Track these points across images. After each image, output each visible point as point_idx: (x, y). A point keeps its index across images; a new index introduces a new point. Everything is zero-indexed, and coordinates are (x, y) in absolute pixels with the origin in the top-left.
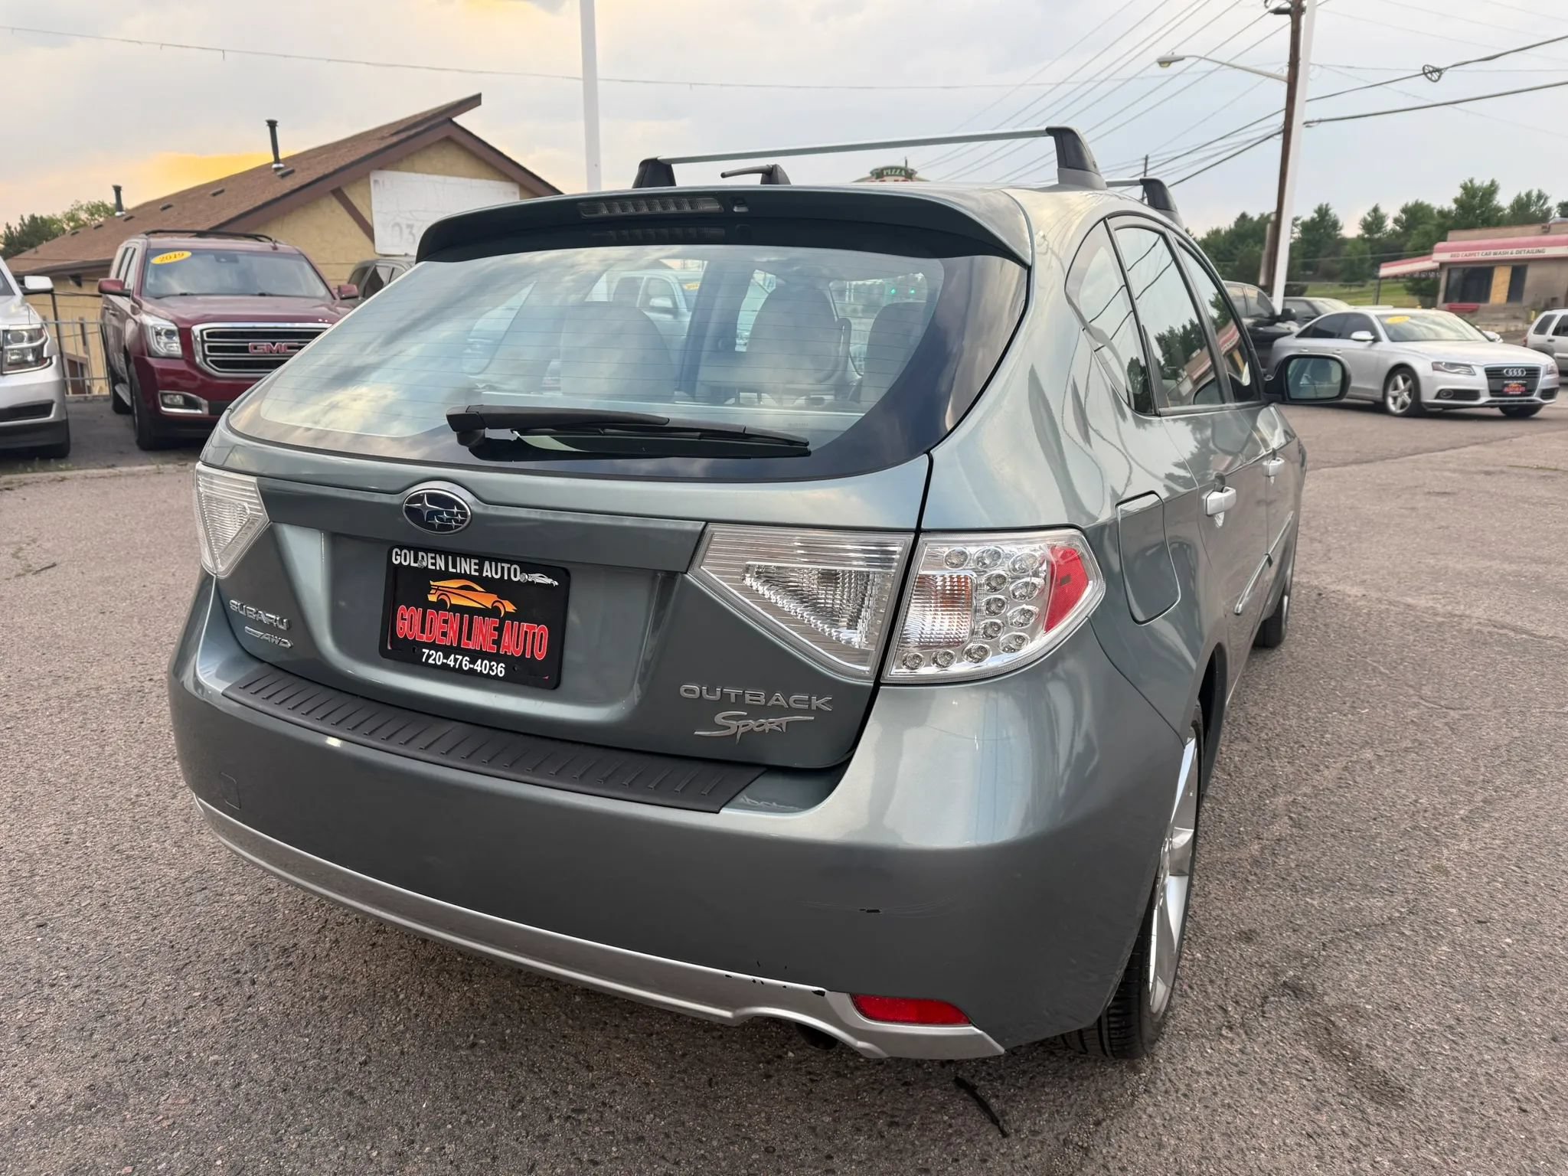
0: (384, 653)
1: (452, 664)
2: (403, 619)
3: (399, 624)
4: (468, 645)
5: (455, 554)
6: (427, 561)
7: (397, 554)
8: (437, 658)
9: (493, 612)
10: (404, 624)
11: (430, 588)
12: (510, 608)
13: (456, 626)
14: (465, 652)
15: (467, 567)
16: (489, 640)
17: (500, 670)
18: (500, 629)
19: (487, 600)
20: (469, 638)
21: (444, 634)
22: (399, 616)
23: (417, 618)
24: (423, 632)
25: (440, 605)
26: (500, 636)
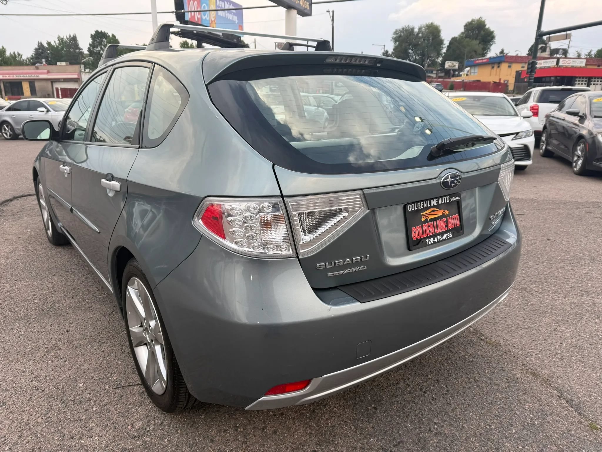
0: (409, 249)
1: (436, 240)
2: (414, 232)
3: (413, 234)
4: (437, 231)
5: (429, 200)
6: (421, 206)
7: (410, 207)
8: (431, 241)
9: (443, 216)
10: (415, 234)
11: (421, 216)
12: (447, 212)
13: (432, 227)
14: (439, 234)
15: (434, 203)
16: (444, 227)
17: (450, 235)
18: (446, 221)
19: (440, 213)
20: (437, 229)
21: (430, 231)
22: (413, 232)
23: (420, 229)
24: (423, 234)
25: (426, 221)
26: (447, 224)
